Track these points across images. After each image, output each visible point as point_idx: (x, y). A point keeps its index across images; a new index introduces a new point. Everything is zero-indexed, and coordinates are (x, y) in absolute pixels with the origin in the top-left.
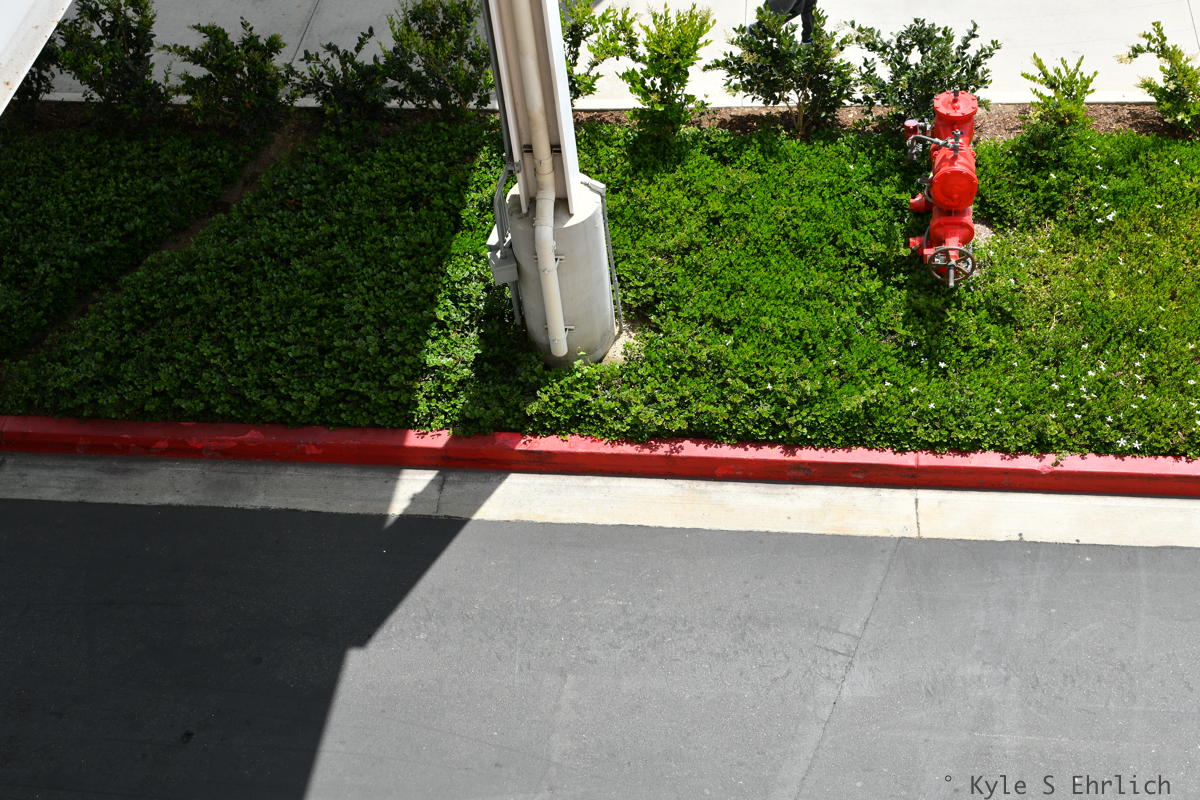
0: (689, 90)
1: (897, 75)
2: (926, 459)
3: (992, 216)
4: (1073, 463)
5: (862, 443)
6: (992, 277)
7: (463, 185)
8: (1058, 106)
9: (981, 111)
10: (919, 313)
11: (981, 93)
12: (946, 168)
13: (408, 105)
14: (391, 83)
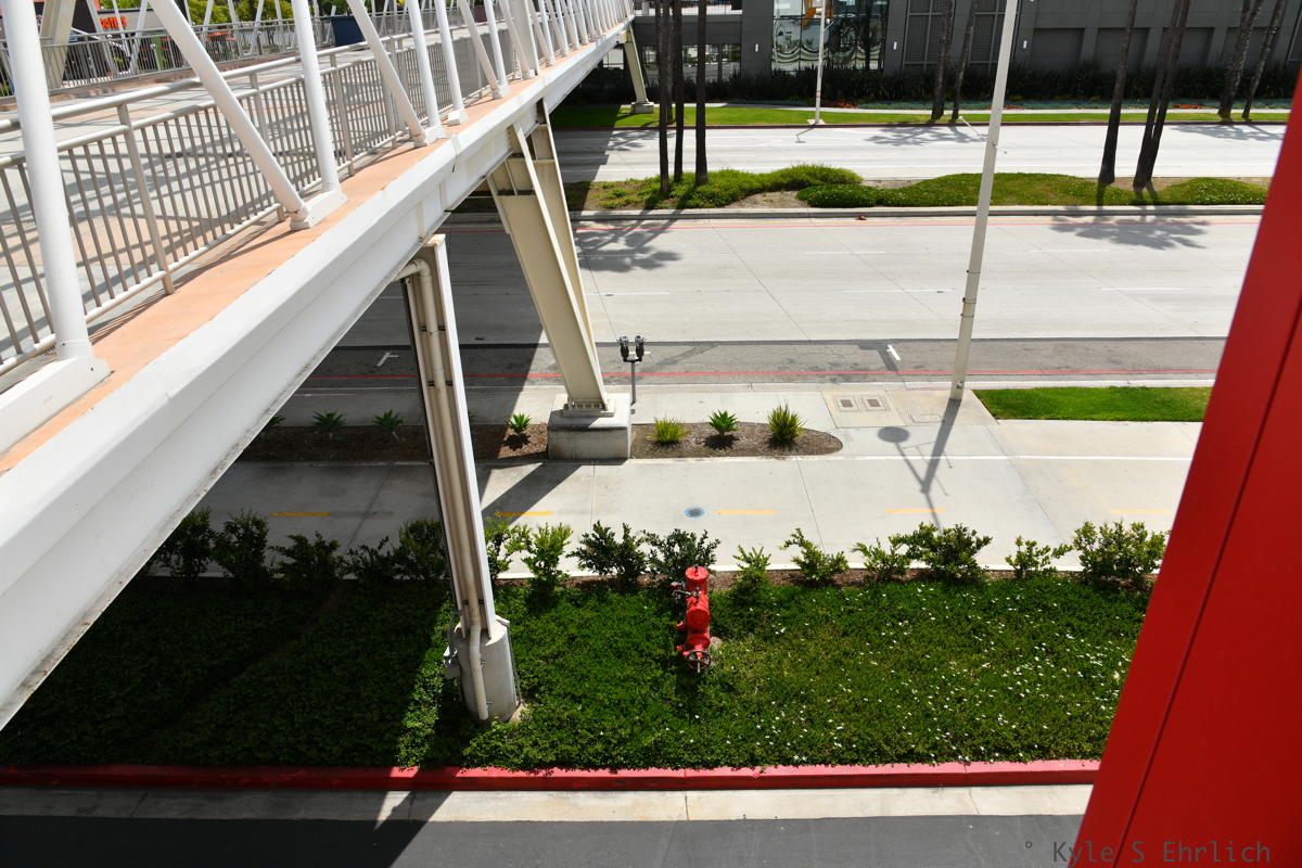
0: (559, 568)
1: (667, 557)
2: (691, 773)
3: (720, 632)
4: (771, 771)
5: (654, 764)
6: (722, 666)
7: (433, 623)
8: (751, 573)
9: (711, 576)
10: (684, 688)
11: (711, 567)
12: (693, 608)
13: (407, 578)
14: (397, 566)
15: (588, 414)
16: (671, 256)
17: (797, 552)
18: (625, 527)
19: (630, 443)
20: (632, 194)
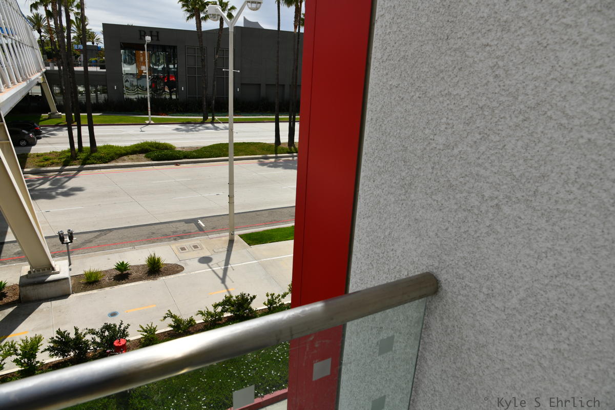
0: (37, 360)
8: (148, 337)
10: (121, 404)
15: (44, 274)
16: (80, 189)
17: (170, 321)
18: (75, 329)
19: (71, 286)
20: (55, 158)
